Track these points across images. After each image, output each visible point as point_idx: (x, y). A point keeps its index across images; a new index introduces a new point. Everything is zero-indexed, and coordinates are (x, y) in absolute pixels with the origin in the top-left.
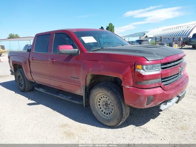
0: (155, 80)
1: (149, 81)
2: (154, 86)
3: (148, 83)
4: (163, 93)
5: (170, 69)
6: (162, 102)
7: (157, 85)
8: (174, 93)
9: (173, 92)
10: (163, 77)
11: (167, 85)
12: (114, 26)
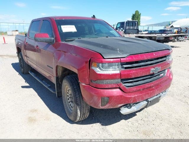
0: (112, 80)
1: (104, 81)
2: (110, 86)
3: (103, 82)
4: (121, 96)
5: (136, 70)
6: (123, 104)
7: (114, 86)
8: (138, 96)
9: (136, 96)
10: (123, 78)
11: (132, 87)
12: (140, 14)
